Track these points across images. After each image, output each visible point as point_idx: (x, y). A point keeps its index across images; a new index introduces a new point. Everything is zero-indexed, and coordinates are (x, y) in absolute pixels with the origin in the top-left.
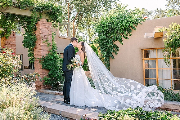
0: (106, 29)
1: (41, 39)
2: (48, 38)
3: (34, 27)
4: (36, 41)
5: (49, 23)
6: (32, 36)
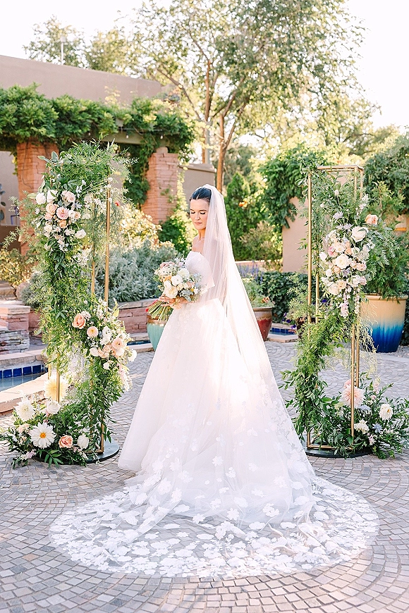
0: (275, 177)
1: (158, 188)
2: (170, 187)
3: (145, 165)
4: (148, 192)
5: (172, 157)
6: (141, 181)
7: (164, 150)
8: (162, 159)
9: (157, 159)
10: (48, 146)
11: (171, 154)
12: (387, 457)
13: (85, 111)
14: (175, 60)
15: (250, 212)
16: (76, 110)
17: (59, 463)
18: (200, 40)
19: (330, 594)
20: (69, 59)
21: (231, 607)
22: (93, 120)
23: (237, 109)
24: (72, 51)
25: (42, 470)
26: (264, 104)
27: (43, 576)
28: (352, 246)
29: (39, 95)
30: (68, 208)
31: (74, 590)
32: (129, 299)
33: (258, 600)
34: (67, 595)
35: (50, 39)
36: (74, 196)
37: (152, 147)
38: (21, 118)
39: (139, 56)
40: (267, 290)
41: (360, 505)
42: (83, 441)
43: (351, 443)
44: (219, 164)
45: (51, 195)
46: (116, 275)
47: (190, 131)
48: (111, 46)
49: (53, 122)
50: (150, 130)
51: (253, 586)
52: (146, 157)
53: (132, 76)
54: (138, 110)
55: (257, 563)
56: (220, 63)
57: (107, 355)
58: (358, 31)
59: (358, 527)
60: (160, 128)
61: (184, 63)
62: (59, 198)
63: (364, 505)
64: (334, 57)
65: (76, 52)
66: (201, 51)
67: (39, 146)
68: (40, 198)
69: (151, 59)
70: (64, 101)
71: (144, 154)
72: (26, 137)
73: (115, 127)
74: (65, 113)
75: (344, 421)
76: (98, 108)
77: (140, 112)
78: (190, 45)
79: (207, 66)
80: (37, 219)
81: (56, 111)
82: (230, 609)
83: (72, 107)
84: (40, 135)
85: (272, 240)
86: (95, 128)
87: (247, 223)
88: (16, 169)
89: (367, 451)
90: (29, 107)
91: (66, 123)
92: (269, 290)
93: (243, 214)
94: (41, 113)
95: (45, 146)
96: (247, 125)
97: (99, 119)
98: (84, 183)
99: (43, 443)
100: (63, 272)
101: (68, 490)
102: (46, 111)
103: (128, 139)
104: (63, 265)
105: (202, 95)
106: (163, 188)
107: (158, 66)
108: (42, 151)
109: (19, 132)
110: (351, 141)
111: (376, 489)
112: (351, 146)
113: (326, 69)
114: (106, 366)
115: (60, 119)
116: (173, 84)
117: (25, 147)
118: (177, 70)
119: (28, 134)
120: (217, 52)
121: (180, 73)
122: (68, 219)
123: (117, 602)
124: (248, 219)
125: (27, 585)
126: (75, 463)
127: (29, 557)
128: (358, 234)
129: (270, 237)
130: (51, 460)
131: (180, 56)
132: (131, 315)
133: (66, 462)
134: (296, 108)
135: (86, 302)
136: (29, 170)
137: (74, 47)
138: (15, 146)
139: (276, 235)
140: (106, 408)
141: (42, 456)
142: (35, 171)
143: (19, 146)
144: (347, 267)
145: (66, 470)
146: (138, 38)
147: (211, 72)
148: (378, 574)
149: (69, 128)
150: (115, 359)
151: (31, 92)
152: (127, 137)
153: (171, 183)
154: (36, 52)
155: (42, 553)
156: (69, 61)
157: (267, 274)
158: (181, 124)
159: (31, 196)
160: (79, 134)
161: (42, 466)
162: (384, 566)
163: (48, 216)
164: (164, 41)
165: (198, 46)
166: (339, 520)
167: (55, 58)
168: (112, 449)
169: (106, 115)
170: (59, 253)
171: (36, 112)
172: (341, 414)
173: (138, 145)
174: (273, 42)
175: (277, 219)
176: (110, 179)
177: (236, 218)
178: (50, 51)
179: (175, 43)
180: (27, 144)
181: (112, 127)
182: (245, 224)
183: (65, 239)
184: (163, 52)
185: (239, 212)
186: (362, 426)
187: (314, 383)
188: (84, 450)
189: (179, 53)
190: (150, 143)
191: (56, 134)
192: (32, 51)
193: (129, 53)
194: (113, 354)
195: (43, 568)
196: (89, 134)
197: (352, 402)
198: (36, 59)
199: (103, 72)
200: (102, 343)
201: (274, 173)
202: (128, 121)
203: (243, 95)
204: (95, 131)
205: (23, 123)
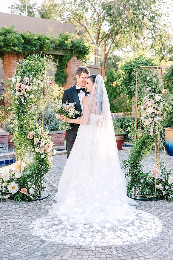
1: (72, 77)
3: (66, 65)
4: (67, 78)
5: (79, 61)
6: (63, 73)
7: (75, 58)
8: (74, 62)
9: (72, 62)
10: (19, 56)
11: (78, 60)
12: (171, 201)
13: (37, 39)
14: (82, 13)
15: (118, 89)
16: (32, 38)
17: (20, 201)
18: (94, 4)
19: (137, 254)
20: (30, 13)
21: (93, 258)
22: (41, 43)
23: (112, 38)
24: (31, 9)
25: (13, 203)
26: (125, 35)
27: (12, 245)
28: (155, 103)
29: (15, 31)
30: (26, 84)
31: (25, 250)
32: (56, 130)
33: (105, 256)
34: (22, 252)
35: (21, 3)
36: (29, 79)
37: (69, 57)
38: (6, 42)
39: (64, 12)
40: (123, 126)
41: (155, 220)
42: (32, 191)
43: (155, 194)
44: (103, 65)
45: (19, 78)
46: (50, 118)
47: (87, 48)
48: (51, 6)
49: (22, 44)
50: (68, 48)
51: (103, 250)
52: (66, 61)
53: (61, 22)
54: (63, 39)
55: (106, 241)
56: (104, 15)
57: (43, 151)
59: (153, 229)
60: (73, 47)
61: (86, 15)
62: (22, 80)
63: (157, 220)
64: (160, 12)
65: (34, 10)
66: (95, 9)
67: (15, 56)
68: (13, 80)
69: (70, 13)
70: (27, 34)
71: (65, 60)
72: (8, 51)
73: (51, 46)
74: (27, 40)
75: (152, 184)
76: (43, 38)
77: (63, 40)
78: (89, 6)
79: (97, 17)
80: (12, 89)
81: (23, 39)
82: (92, 259)
83: (31, 37)
84: (15, 50)
85: (127, 102)
86: (41, 47)
87: (116, 94)
88: (3, 67)
89: (162, 198)
90: (10, 37)
91: (28, 45)
92: (124, 126)
93: (114, 90)
94: (16, 40)
95: (17, 56)
96: (117, 46)
97: (44, 43)
98: (33, 73)
99: (14, 191)
100: (23, 114)
101: (24, 212)
102: (18, 39)
103: (57, 53)
104: (23, 110)
105: (95, 31)
106: (74, 77)
107: (73, 17)
108: (16, 58)
109: (5, 49)
110: (170, 54)
111: (164, 214)
112: (170, 57)
113: (156, 18)
114: (42, 156)
115: (25, 43)
116: (81, 26)
117: (8, 56)
118: (83, 19)
119: (9, 50)
120: (102, 10)
121: (84, 20)
122: (26, 90)
123: (44, 255)
124: (116, 92)
125: (5, 248)
126: (28, 201)
127: (6, 237)
128: (157, 97)
129: (126, 101)
130: (17, 199)
131: (84, 12)
132: (57, 137)
133: (24, 200)
134: (141, 38)
135: (33, 127)
136: (10, 67)
137: (32, 7)
138: (3, 56)
139: (129, 100)
140: (42, 176)
141: (13, 197)
142: (12, 68)
143: (5, 56)
144: (153, 113)
145: (24, 203)
146: (64, 3)
147: (100, 20)
148: (159, 247)
149: (29, 47)
150: (46, 154)
151: (11, 30)
152: (57, 51)
154: (14, 10)
155: (12, 236)
156: (30, 14)
157: (123, 118)
158: (83, 45)
159: (10, 79)
160: (34, 50)
161: (12, 202)
162: (163, 244)
163: (17, 88)
164: (76, 5)
165: (93, 7)
166: (145, 226)
167: (23, 12)
168: (45, 195)
169: (47, 41)
170: (22, 105)
171: (13, 39)
172: (150, 181)
173: (63, 55)
174: (130, 5)
175: (129, 92)
176: (45, 72)
177: (110, 92)
178: (21, 9)
179: (82, 5)
180: (9, 55)
181: (50, 47)
182: (115, 95)
183: (25, 99)
184: (76, 10)
185: (112, 89)
186: (160, 186)
187: (138, 166)
188: (32, 195)
189: (84, 10)
190: (68, 54)
191: (22, 50)
192: (12, 9)
193: (59, 10)
194: (46, 151)
195: (12, 242)
196: (39, 50)
197: (155, 176)
198: (14, 13)
199: (46, 20)
200: (40, 146)
201: (128, 69)
202: (58, 44)
203: (115, 31)
204: (42, 48)
205: (7, 45)
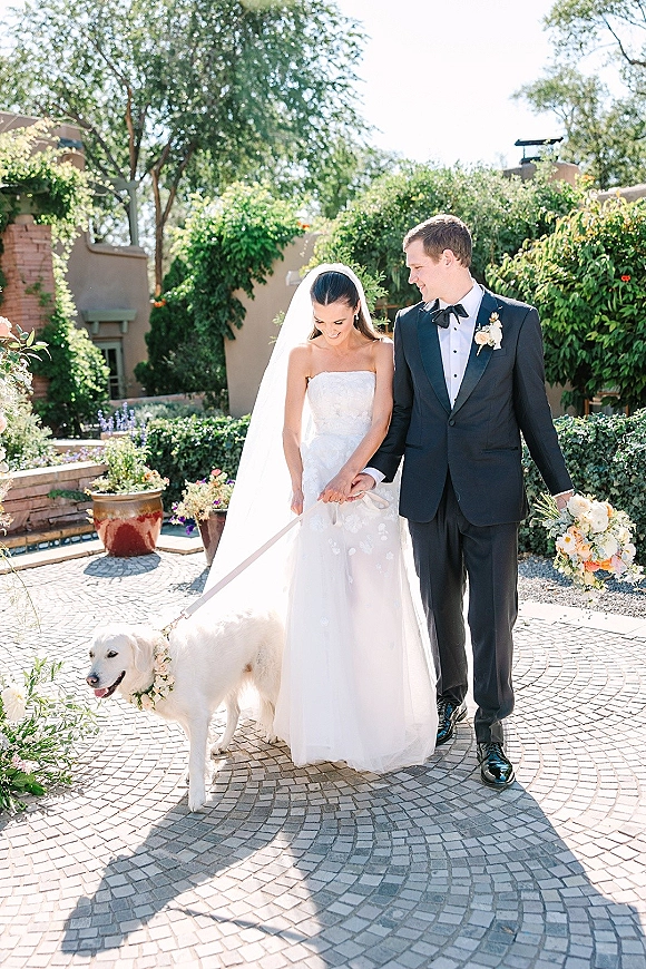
0: (204, 256)
1: (21, 282)
2: (41, 279)
4: (5, 289)
5: (42, 230)
7: (28, 219)
8: (25, 234)
9: (16, 234)
58: (351, 40)
106: (28, 283)
153: (44, 274)
